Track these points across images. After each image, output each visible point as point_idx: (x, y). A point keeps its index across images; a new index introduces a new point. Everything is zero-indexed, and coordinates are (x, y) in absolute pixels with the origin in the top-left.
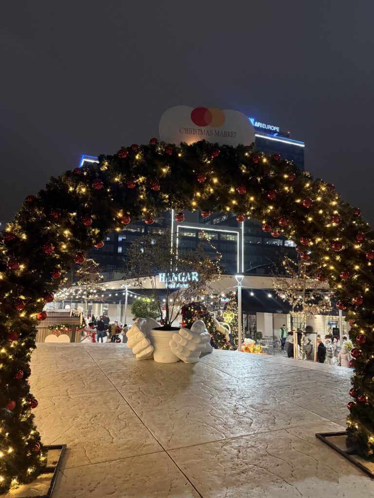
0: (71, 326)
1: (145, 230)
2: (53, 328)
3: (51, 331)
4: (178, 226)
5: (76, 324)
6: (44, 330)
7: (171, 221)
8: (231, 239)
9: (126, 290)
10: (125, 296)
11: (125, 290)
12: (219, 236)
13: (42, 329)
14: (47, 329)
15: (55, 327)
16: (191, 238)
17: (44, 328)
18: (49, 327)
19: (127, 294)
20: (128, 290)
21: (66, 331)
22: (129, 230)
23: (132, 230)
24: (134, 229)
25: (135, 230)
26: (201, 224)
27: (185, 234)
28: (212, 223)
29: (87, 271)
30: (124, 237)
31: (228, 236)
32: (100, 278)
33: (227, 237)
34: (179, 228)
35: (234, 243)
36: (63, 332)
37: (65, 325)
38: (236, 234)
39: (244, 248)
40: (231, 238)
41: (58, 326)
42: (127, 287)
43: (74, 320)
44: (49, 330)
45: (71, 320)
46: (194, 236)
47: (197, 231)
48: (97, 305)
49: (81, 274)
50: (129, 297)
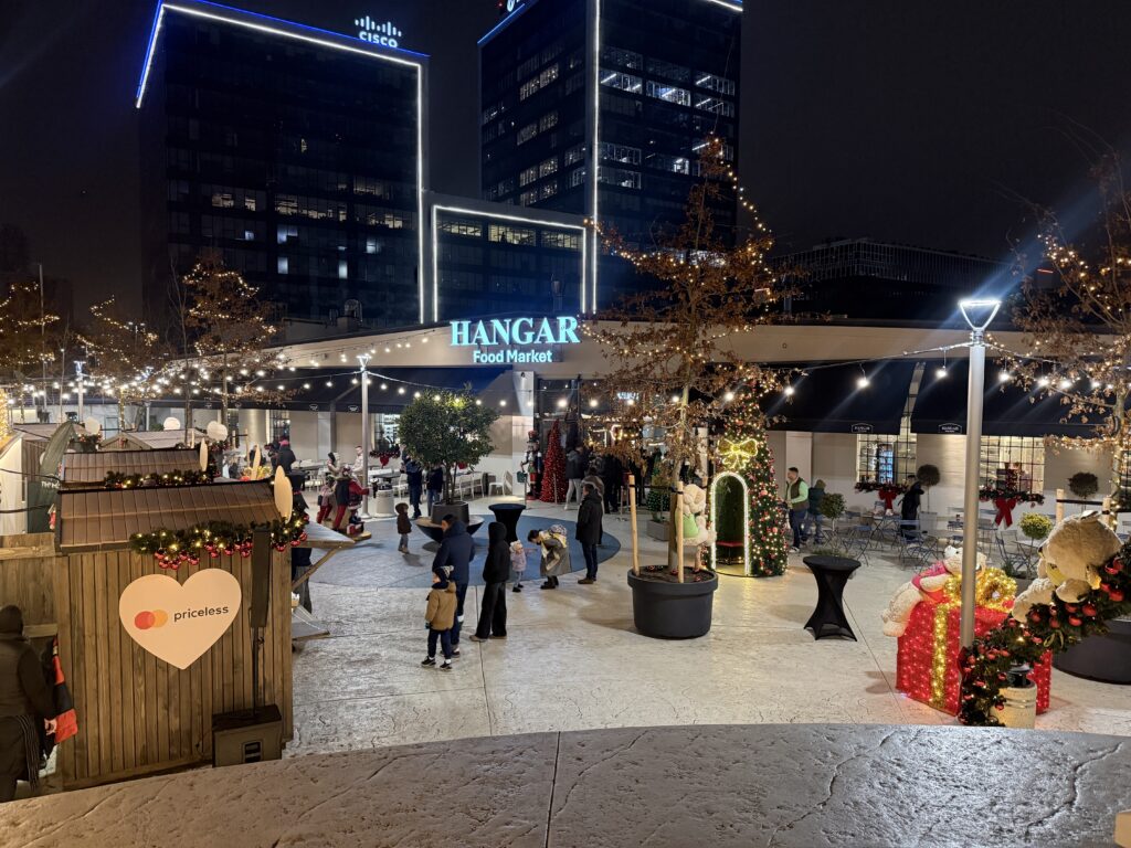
0: (241, 530)
1: (348, 215)
2: (153, 545)
3: (149, 557)
4: (436, 207)
5: (261, 520)
6: (112, 555)
7: (414, 192)
8: (567, 245)
9: (362, 369)
10: (360, 387)
11: (358, 369)
12: (539, 237)
13: (99, 555)
14: (124, 554)
15: (168, 542)
16: (470, 240)
17: (105, 547)
18: (136, 543)
19: (366, 382)
20: (368, 369)
21: (219, 555)
22: (305, 212)
23: (314, 215)
24: (319, 212)
25: (321, 215)
26: (494, 204)
27: (455, 230)
28: (517, 202)
29: (223, 309)
30: (293, 231)
31: (560, 236)
32: (265, 332)
33: (557, 241)
34: (439, 212)
35: (577, 254)
36: (207, 559)
37: (212, 525)
38: (579, 233)
39: (598, 267)
40: (568, 243)
41: (180, 534)
42: (364, 359)
43: (246, 499)
44: (137, 557)
45: (235, 500)
46: (478, 234)
47: (485, 224)
48: (253, 413)
49: (201, 321)
50: (373, 390)
